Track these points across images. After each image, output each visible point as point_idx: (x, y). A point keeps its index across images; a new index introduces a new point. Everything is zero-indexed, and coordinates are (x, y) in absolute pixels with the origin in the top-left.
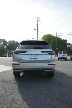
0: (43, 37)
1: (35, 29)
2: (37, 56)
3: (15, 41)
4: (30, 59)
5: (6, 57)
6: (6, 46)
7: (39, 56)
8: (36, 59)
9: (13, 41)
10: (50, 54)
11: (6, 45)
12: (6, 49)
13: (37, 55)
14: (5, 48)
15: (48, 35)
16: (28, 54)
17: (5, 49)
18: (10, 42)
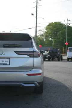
0: (48, 26)
2: (8, 60)
7: (11, 59)
8: (6, 64)
10: (31, 57)
13: (9, 58)
15: (55, 22)
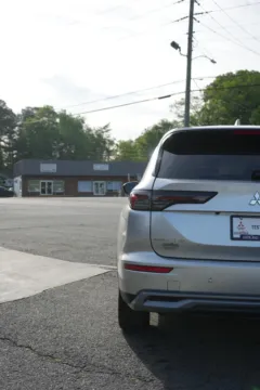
0: (214, 84)
1: (175, 45)
3: (57, 110)
4: (232, 239)
5: (11, 194)
6: (10, 138)
9: (48, 111)
11: (10, 133)
12: (12, 155)
14: (6, 149)
16: (218, 213)
17: (5, 155)
18: (33, 116)
